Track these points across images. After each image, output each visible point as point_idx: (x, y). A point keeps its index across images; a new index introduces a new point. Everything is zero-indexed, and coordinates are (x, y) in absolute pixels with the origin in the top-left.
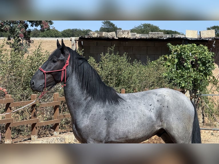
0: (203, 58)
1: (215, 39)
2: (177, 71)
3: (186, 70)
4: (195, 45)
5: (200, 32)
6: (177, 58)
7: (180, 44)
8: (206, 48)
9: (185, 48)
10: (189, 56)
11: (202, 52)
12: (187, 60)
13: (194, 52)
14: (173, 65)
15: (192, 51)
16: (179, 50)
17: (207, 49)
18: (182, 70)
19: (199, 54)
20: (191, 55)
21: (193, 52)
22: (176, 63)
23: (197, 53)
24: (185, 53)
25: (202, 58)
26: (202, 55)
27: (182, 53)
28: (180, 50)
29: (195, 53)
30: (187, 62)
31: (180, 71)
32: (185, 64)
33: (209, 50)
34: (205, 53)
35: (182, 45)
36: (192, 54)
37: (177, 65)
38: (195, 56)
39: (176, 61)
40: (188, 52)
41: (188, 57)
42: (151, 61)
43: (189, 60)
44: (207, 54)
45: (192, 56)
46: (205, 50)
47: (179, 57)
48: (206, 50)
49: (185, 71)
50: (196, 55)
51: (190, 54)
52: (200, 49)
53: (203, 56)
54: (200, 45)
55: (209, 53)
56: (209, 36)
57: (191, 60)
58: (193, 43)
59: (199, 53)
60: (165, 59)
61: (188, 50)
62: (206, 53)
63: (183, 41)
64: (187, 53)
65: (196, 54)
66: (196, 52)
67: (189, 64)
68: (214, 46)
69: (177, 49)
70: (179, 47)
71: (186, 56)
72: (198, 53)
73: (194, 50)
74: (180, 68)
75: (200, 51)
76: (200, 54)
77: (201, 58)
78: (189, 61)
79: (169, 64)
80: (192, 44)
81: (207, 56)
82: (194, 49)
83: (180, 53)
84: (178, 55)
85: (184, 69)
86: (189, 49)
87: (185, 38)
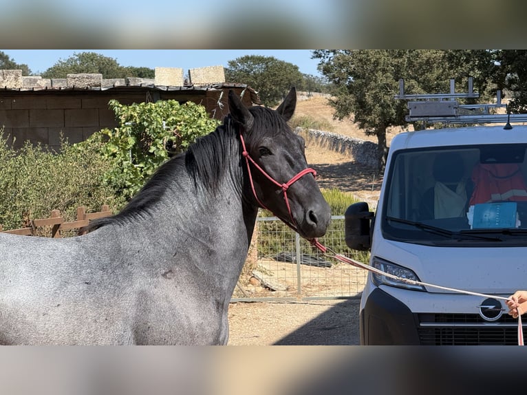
0: (194, 133)
1: (223, 87)
2: (135, 166)
3: (154, 164)
4: (175, 102)
5: (189, 71)
6: (132, 134)
7: (138, 103)
8: (201, 109)
9: (150, 111)
10: (160, 129)
11: (192, 119)
12: (157, 140)
13: (173, 119)
14: (125, 151)
15: (168, 116)
16: (136, 115)
17: (204, 112)
18: (146, 164)
19: (186, 126)
20: (165, 127)
21: (170, 119)
22: (131, 146)
23: (180, 122)
24: (151, 123)
25: (191, 135)
26: (191, 128)
27: (145, 123)
28: (141, 116)
29: (175, 123)
30: (155, 145)
31: (141, 165)
32: (152, 149)
33: (209, 114)
34: (199, 121)
35: (143, 104)
36: (167, 125)
37: (133, 151)
38: (176, 128)
39: (132, 141)
40: (159, 120)
41: (159, 133)
42: (71, 145)
43: (161, 138)
44: (204, 125)
45: (168, 129)
46: (200, 115)
47: (139, 131)
48: (202, 114)
49: (153, 166)
50: (178, 127)
51: (164, 125)
52: (186, 113)
53: (194, 129)
54: (188, 103)
55: (208, 121)
56: (211, 82)
57: (166, 139)
58: (171, 99)
59: (184, 121)
60: (106, 138)
61: (158, 116)
62: (202, 122)
63: (148, 95)
64: (155, 123)
65: (179, 124)
66: (179, 119)
67: (161, 148)
68: (220, 104)
69: (132, 113)
70: (136, 110)
71: (152, 131)
72: (182, 123)
73: (173, 115)
74: (141, 159)
75: (187, 117)
76: (188, 124)
77: (189, 133)
78: (161, 142)
79: (113, 149)
80: (169, 101)
81: (205, 129)
82: (174, 112)
83: (140, 123)
84: (134, 126)
85: (150, 160)
86: (161, 113)
87: (152, 87)
